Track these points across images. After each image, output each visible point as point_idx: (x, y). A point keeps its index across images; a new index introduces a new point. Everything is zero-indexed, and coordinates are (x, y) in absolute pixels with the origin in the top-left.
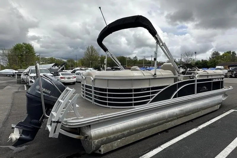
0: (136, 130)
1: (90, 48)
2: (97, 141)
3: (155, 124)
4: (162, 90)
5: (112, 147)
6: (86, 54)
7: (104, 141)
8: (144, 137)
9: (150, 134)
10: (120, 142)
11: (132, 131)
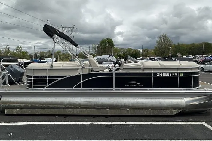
0: (31, 106)
1: (162, 37)
2: (2, 104)
3: (51, 106)
4: (60, 79)
5: (13, 111)
6: (159, 43)
7: (6, 106)
8: (39, 114)
9: (46, 114)
10: (19, 110)
11: (28, 106)
